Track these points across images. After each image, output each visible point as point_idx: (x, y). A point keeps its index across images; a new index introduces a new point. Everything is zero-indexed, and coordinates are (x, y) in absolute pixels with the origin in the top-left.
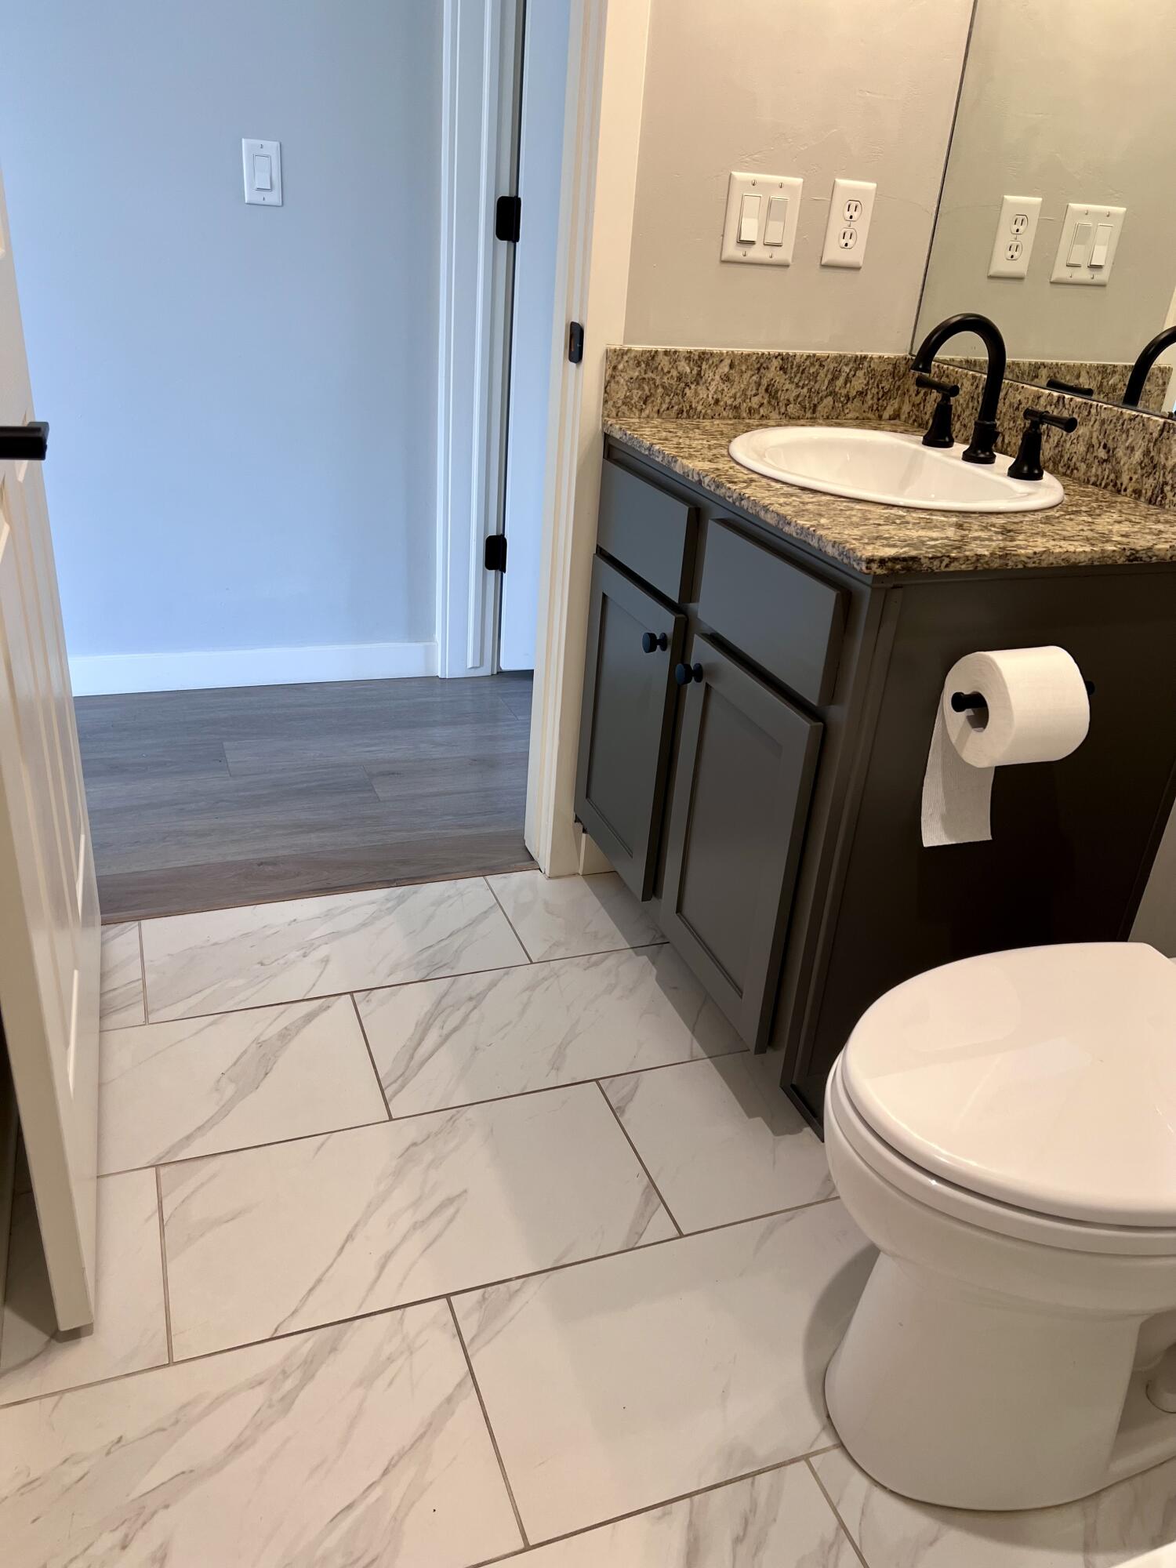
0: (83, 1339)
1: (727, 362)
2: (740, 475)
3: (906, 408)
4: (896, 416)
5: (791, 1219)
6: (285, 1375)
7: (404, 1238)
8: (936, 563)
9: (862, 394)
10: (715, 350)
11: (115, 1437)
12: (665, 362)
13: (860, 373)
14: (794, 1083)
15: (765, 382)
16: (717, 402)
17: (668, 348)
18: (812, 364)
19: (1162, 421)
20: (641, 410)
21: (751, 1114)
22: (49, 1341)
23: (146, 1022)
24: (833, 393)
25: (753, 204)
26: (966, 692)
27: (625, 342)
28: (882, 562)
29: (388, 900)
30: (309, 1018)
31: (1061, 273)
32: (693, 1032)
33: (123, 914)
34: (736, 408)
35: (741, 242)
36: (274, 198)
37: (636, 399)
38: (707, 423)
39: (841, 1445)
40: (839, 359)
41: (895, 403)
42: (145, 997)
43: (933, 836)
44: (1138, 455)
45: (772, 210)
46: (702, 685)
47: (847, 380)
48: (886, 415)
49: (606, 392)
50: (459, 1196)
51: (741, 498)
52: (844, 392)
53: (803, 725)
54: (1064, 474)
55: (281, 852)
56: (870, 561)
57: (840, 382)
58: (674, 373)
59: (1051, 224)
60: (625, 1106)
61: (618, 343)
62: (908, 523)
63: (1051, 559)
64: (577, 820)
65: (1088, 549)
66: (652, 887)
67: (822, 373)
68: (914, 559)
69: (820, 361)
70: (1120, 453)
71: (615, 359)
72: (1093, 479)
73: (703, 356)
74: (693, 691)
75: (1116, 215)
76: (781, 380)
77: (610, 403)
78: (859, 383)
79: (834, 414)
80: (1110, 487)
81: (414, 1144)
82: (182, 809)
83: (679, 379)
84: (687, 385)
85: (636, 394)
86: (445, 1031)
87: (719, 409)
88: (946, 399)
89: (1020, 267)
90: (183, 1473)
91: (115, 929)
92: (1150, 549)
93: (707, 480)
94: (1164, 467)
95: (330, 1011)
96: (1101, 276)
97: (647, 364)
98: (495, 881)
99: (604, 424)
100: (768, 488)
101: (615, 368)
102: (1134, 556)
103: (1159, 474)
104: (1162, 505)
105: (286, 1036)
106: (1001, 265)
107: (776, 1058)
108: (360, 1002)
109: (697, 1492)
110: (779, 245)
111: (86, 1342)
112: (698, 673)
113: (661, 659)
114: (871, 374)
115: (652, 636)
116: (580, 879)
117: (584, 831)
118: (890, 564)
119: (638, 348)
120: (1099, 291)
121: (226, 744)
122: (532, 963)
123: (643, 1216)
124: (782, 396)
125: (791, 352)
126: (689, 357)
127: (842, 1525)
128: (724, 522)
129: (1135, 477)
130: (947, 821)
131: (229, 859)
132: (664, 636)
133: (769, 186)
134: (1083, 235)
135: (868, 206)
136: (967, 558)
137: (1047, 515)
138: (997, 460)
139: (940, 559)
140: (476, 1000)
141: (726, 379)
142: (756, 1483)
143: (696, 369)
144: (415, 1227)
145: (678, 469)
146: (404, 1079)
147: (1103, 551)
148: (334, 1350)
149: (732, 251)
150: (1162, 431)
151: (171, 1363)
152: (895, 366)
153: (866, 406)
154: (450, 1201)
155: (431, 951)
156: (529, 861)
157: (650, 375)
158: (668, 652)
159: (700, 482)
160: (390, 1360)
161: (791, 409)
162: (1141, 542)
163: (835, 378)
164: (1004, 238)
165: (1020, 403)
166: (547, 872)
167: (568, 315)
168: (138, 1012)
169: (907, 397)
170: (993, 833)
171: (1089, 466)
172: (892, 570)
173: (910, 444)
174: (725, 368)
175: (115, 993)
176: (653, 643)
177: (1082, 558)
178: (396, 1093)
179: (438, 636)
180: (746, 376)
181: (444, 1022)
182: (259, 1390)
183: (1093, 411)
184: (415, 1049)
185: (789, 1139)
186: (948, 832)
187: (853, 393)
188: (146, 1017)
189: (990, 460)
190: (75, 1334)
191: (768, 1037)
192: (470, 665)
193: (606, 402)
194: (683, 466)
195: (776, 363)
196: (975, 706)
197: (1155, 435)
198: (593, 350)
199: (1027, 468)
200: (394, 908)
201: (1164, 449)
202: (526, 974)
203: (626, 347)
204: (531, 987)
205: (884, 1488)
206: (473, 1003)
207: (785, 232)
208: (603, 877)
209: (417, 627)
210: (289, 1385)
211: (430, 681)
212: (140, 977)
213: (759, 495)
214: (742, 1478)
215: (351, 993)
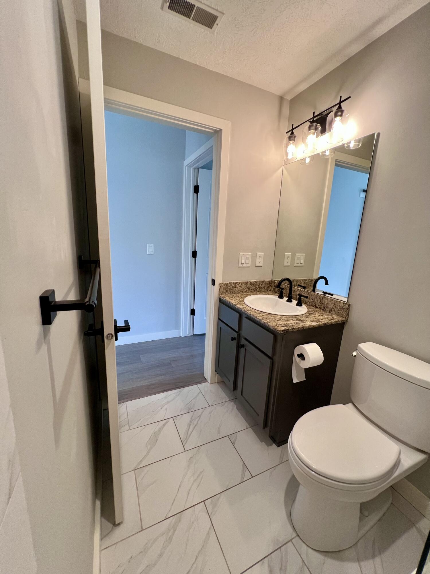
0: (121, 525)
1: (240, 284)
2: (248, 309)
3: (272, 289)
4: (270, 290)
5: (275, 469)
6: (169, 530)
7: (192, 485)
8: (292, 330)
9: (264, 287)
10: (238, 282)
11: (130, 556)
12: (229, 284)
13: (264, 284)
14: (272, 435)
15: (247, 286)
16: (239, 290)
17: (230, 282)
18: (255, 283)
19: (323, 296)
20: (226, 293)
21: (262, 442)
22: (113, 527)
23: (129, 430)
24: (259, 287)
25: (243, 257)
26: (299, 354)
27: (222, 281)
28: (282, 331)
29: (178, 392)
30: (164, 425)
31: (296, 265)
32: (246, 421)
33: (123, 401)
34: (242, 291)
35: (242, 264)
36: (152, 253)
37: (225, 291)
38: (238, 295)
39: (298, 535)
40: (260, 282)
41: (270, 288)
42: (128, 422)
43: (295, 380)
44: (319, 301)
45: (246, 258)
46: (244, 348)
47: (262, 285)
48: (269, 290)
49: (219, 290)
50: (202, 471)
51: (251, 314)
52: (261, 287)
53: (269, 361)
54: (305, 303)
55: (154, 382)
56: (280, 331)
57: (260, 285)
58: (231, 286)
59: (293, 257)
60: (235, 442)
61: (221, 282)
62: (283, 320)
63: (311, 327)
64: (216, 371)
65: (317, 324)
66: (235, 388)
67: (257, 284)
68: (288, 330)
69: (257, 282)
70: (315, 301)
71: (221, 285)
72: (311, 305)
73: (236, 283)
74: (242, 350)
75: (304, 255)
76: (250, 286)
77: (220, 292)
78: (264, 285)
79: (260, 291)
80: (314, 306)
81: (191, 458)
82: (133, 373)
83: (232, 287)
84: (233, 288)
85: (225, 290)
86: (194, 426)
87: (239, 292)
88: (282, 290)
89: (289, 264)
90: (148, 566)
91: (121, 405)
92: (328, 323)
93: (243, 310)
94: (324, 304)
95: (168, 423)
96: (302, 265)
97: (226, 285)
98: (199, 385)
99: (219, 296)
100: (255, 312)
101: (221, 286)
102: (325, 324)
103: (324, 305)
104: (325, 311)
105: (160, 430)
106: (286, 264)
107: (268, 429)
108: (175, 419)
109: (269, 555)
110: (248, 264)
111: (122, 526)
112: (243, 346)
113: (235, 342)
114: (266, 284)
115: (233, 337)
116: (217, 384)
117: (217, 373)
118: (284, 331)
119: (225, 282)
120: (302, 267)
121: (141, 356)
122: (210, 406)
123: (243, 472)
124: (251, 289)
125: (251, 281)
126: (234, 283)
127: (303, 561)
128: (246, 317)
129: (319, 305)
130: (298, 377)
131: (144, 384)
132: (235, 338)
133: (246, 254)
134: (299, 259)
135: (263, 257)
136: (297, 328)
137: (306, 315)
138: (293, 301)
139: (292, 329)
140: (200, 417)
141: (241, 286)
142: (281, 549)
143: (235, 285)
144: (194, 481)
145: (236, 307)
146: (187, 439)
147: (320, 324)
148: (180, 521)
149: (240, 265)
150: (323, 298)
151: (143, 530)
152: (270, 282)
153: (265, 289)
154: (201, 473)
155: (188, 405)
156: (205, 380)
157: (227, 287)
158: (236, 341)
159: (241, 310)
160: (193, 523)
161: (252, 291)
162: (326, 321)
163: (259, 285)
164: (286, 260)
165: (295, 290)
166: (210, 383)
167: (212, 277)
168: (127, 427)
169: (272, 287)
170: (306, 378)
171: (310, 303)
172: (284, 332)
173: (275, 297)
174: (240, 285)
175: (122, 422)
176: (233, 339)
177: (316, 326)
178: (185, 444)
179: (181, 328)
180: (244, 286)
181: (193, 423)
182: (164, 536)
183: (309, 293)
184: (188, 431)
185: (270, 447)
186: (298, 379)
187: (263, 287)
188: (129, 428)
189: (292, 302)
190: (119, 524)
191: (265, 425)
192: (188, 334)
193: (219, 292)
194: (237, 307)
195: (249, 283)
196: (301, 356)
197: (322, 298)
198: (217, 283)
199: (299, 304)
200: (179, 394)
201: (324, 301)
202: (209, 409)
203: (223, 282)
204: (211, 412)
205: (310, 547)
206: (199, 418)
207: (249, 262)
208: (222, 383)
209: (177, 327)
210: (170, 534)
211: (180, 338)
212: (127, 417)
213: (254, 314)
214: (278, 549)
215: (173, 417)
